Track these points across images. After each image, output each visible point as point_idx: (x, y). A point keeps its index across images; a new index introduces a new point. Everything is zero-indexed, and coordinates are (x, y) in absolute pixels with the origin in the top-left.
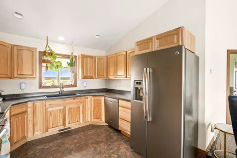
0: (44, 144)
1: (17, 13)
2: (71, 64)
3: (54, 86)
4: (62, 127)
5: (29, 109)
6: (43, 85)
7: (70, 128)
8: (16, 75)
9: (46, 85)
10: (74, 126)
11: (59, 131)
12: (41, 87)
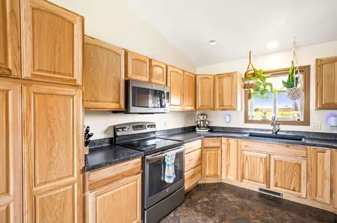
0: (232, 195)
1: (211, 41)
2: (290, 84)
3: (264, 121)
4: (264, 186)
5: (223, 146)
6: (250, 119)
7: (279, 194)
8: (217, 107)
9: (254, 119)
10: (287, 195)
11: (261, 189)
12: (247, 121)
